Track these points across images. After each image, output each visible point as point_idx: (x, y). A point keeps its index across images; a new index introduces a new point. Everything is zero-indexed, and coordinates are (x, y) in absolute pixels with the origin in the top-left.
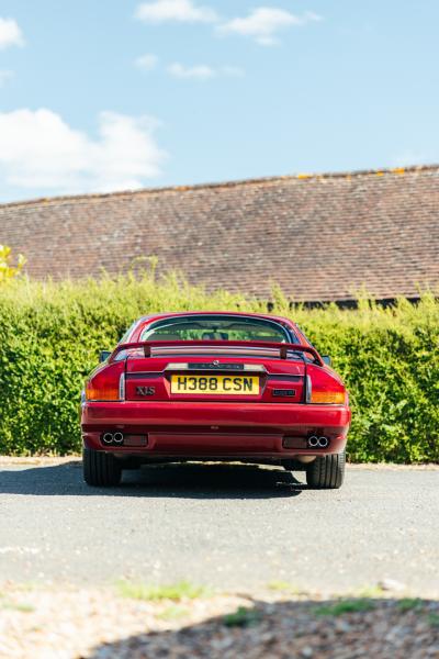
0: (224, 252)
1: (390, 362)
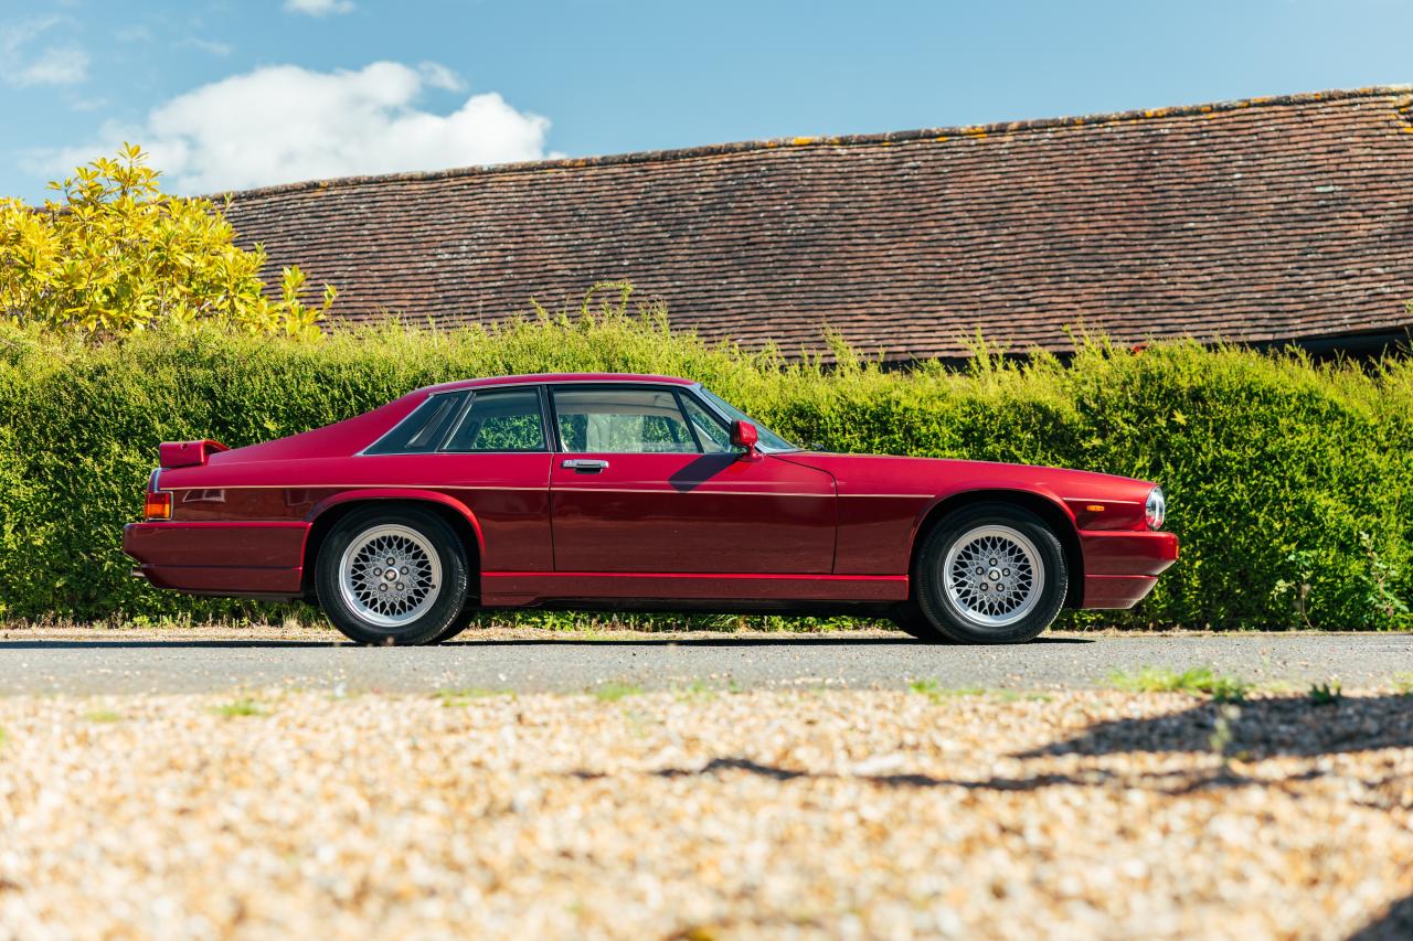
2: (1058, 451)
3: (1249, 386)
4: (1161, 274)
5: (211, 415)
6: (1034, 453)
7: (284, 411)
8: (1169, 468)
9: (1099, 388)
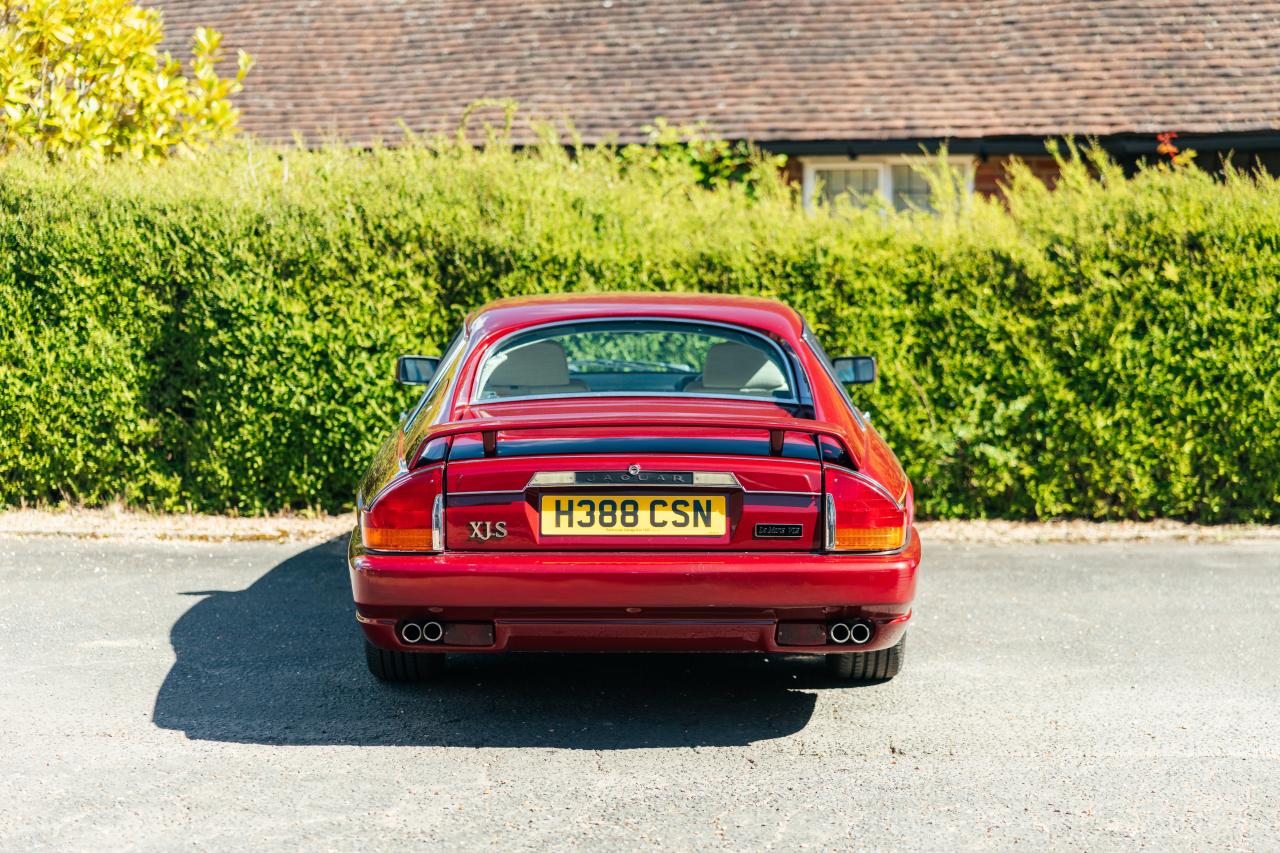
0: (656, 22)
1: (997, 317)
2: (1022, 311)
3: (1259, 231)
4: (1209, 35)
5: (16, 269)
6: (992, 312)
7: (100, 263)
8: (1156, 332)
9: (1076, 230)
